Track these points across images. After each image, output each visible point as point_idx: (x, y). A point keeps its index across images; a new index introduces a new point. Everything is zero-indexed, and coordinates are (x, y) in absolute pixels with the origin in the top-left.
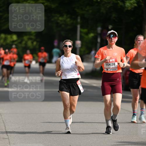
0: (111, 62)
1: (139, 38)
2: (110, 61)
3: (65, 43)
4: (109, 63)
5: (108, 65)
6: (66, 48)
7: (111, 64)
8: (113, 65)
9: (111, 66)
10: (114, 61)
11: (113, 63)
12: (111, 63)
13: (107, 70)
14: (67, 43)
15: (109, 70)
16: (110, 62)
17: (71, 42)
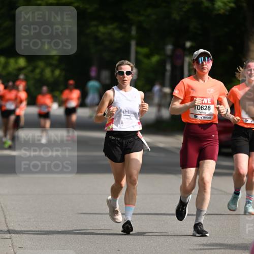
0: (205, 104)
3: (119, 69)
5: (199, 108)
6: (122, 76)
7: (205, 108)
8: (207, 109)
9: (204, 111)
10: (209, 103)
11: (208, 105)
12: (204, 105)
13: (196, 117)
14: (123, 67)
15: (199, 117)
16: (202, 104)
17: (129, 65)
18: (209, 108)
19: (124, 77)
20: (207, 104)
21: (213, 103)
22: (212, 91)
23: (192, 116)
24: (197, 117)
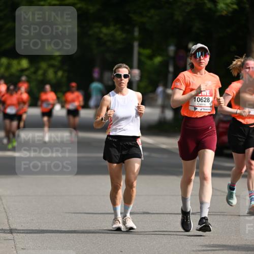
0: (204, 96)
2: (203, 94)
3: (117, 71)
4: (200, 97)
5: (198, 100)
6: (119, 79)
7: (204, 100)
8: (206, 100)
9: (203, 103)
10: (208, 95)
11: (207, 97)
12: (204, 97)
13: (195, 109)
14: (120, 69)
15: (199, 109)
16: (202, 96)
17: (127, 68)
18: (208, 100)
19: (122, 80)
20: (206, 96)
21: (211, 96)
22: (210, 83)
23: (192, 109)
24: (197, 108)
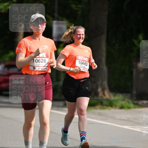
0: (41, 57)
1: (79, 31)
2: (40, 57)
4: (38, 59)
5: (37, 62)
7: (41, 61)
8: (43, 62)
9: (41, 63)
11: (43, 59)
12: (41, 59)
13: (34, 68)
15: (37, 69)
16: (39, 57)
18: (45, 61)
20: (43, 57)
21: (47, 57)
22: (46, 47)
23: (31, 68)
24: (35, 68)
